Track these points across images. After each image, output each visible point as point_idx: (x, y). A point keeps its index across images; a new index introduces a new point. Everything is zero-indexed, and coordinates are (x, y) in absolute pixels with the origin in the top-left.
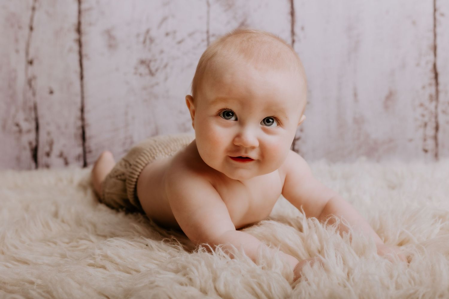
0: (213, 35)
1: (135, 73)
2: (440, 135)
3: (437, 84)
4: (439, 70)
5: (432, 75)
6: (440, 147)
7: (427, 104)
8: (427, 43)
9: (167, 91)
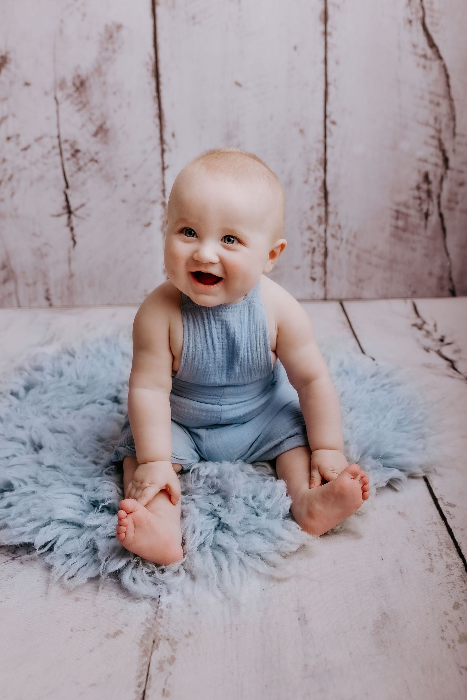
0: (66, 141)
2: (329, 262)
3: (327, 204)
4: (329, 188)
5: (322, 194)
6: (328, 274)
7: (315, 227)
8: (315, 156)
9: (16, 210)
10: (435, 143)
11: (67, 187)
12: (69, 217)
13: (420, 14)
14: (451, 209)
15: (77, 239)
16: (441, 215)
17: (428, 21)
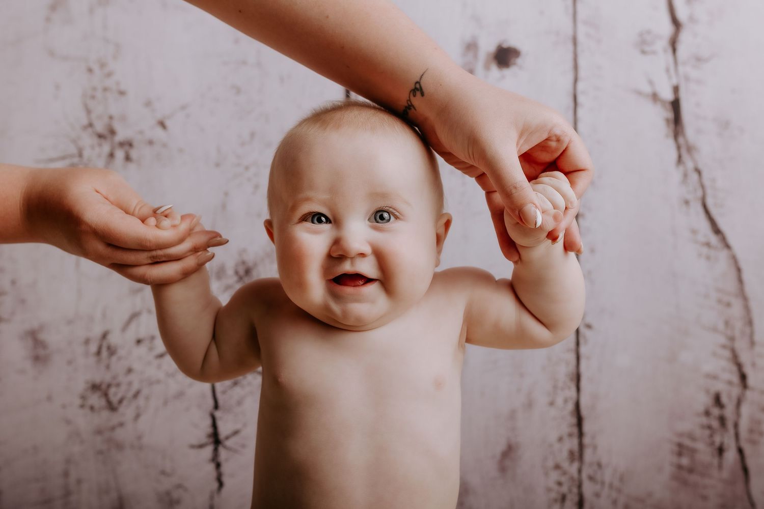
1: (82, 406)
3: (581, 434)
4: (584, 412)
5: (574, 420)
8: (564, 370)
9: (139, 438)
10: (727, 353)
11: (216, 406)
12: (216, 450)
13: (699, 193)
14: (754, 442)
15: (225, 479)
16: (740, 451)
17: (710, 202)
